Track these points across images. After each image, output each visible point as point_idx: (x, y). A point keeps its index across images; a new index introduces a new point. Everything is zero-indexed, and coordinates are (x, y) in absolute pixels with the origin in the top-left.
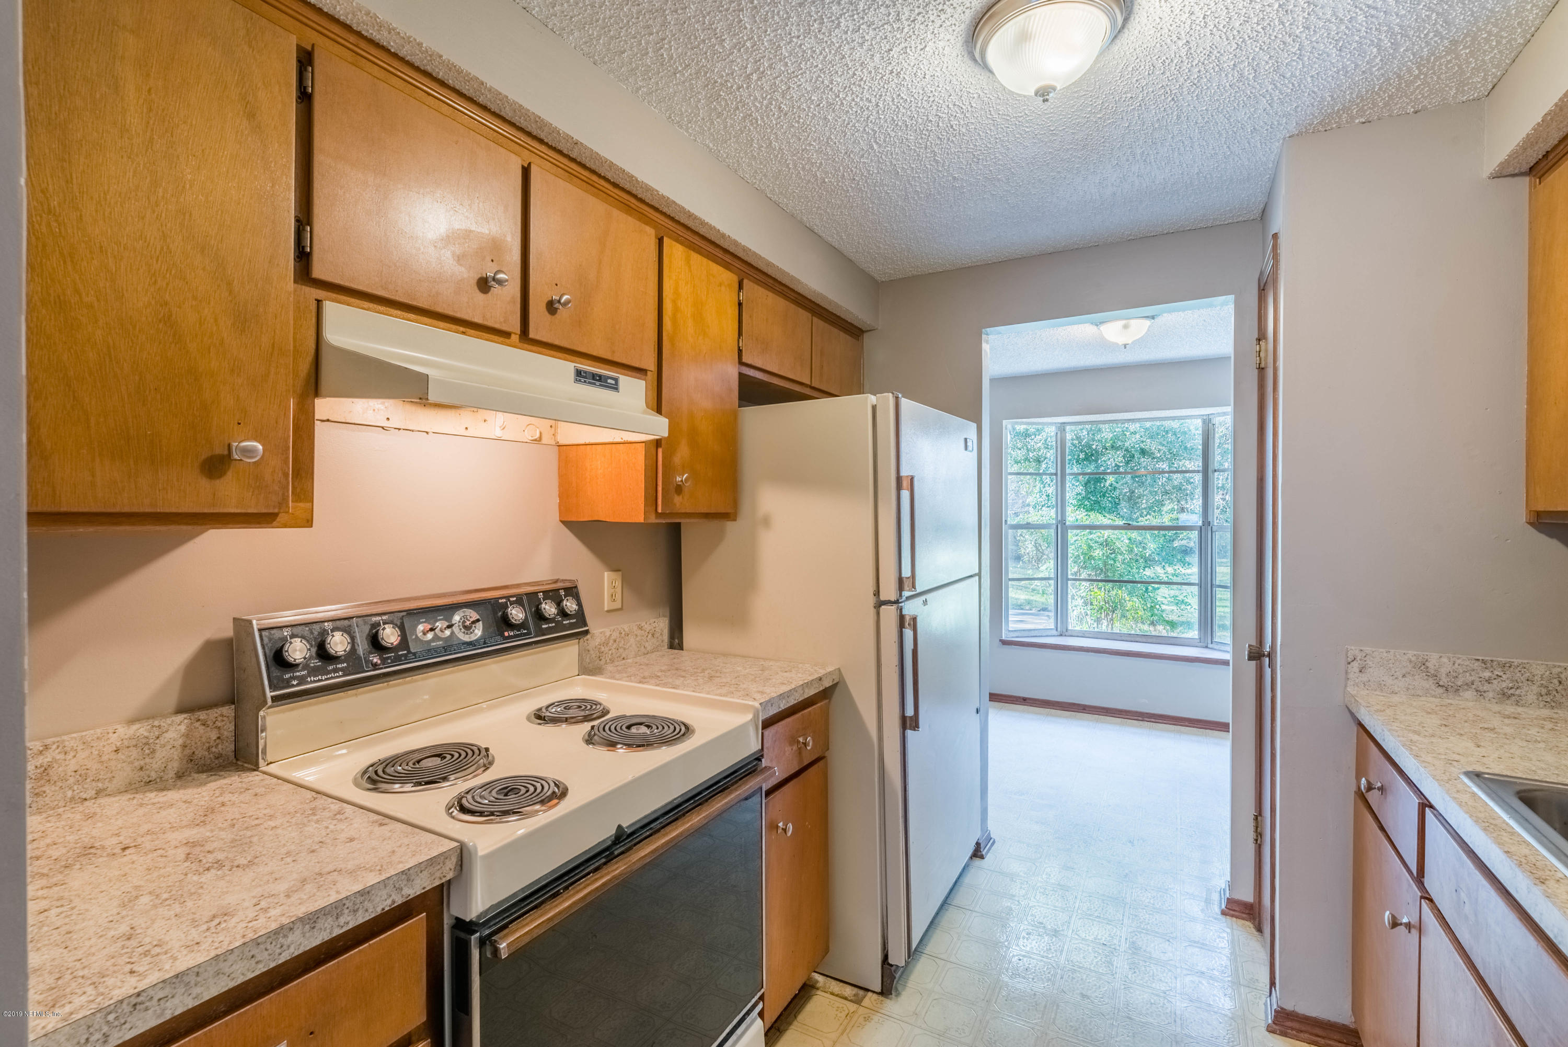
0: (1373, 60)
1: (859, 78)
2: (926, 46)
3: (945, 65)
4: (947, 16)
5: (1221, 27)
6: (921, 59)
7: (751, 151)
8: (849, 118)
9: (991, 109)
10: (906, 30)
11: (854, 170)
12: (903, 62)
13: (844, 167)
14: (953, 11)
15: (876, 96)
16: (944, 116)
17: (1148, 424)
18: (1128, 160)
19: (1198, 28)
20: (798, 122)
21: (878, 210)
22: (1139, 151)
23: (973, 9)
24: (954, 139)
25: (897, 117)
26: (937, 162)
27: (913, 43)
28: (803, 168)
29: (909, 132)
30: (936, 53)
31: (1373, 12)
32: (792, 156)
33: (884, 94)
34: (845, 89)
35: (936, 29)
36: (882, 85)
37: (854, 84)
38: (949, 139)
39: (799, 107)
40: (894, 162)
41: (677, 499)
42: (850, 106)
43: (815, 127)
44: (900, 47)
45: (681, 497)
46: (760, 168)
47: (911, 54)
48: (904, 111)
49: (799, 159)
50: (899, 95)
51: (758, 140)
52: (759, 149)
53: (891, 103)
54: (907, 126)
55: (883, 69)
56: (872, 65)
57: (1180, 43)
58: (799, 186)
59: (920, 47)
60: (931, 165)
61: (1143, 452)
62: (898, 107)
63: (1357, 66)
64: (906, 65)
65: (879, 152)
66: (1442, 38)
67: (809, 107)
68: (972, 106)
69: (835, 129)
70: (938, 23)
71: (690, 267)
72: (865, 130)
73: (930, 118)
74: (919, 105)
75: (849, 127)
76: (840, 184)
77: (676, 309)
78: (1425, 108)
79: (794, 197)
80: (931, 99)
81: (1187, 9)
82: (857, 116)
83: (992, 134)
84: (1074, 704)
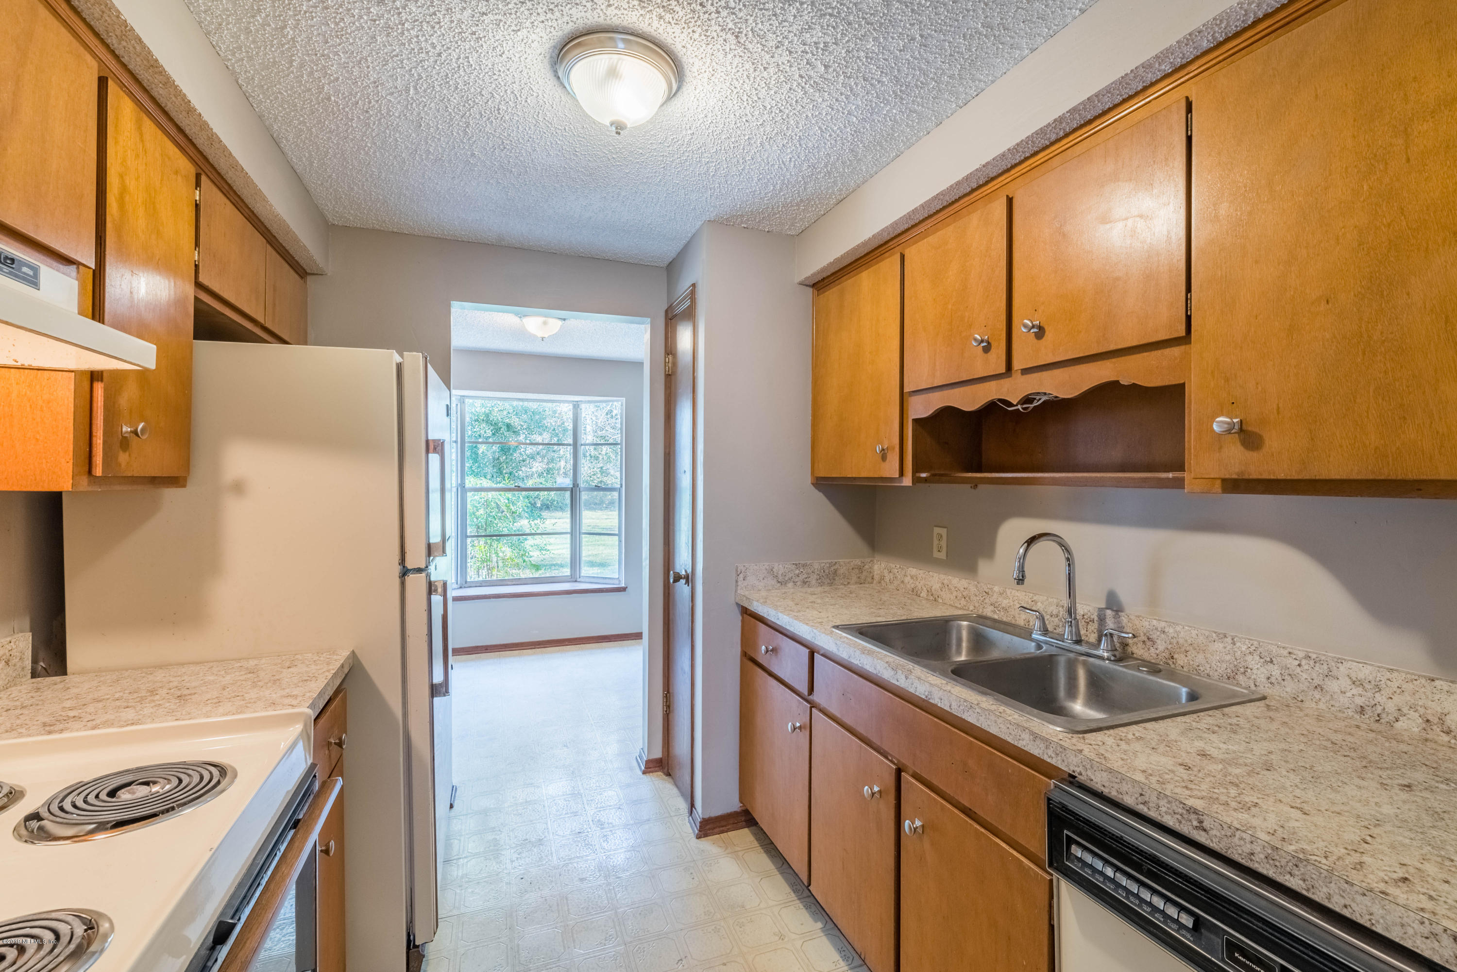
0: (768, 193)
1: (436, 20)
2: (519, 30)
3: (525, 56)
4: (552, 17)
5: (715, 134)
6: (508, 38)
7: (249, 23)
8: (401, 51)
9: (541, 112)
10: (510, 6)
11: (373, 103)
12: (490, 31)
13: (363, 95)
14: (559, 16)
15: (443, 46)
16: (498, 96)
17: (515, 403)
18: (613, 197)
19: (704, 127)
20: (337, 24)
21: (375, 152)
22: (623, 194)
23: (577, 25)
24: (494, 121)
25: (452, 76)
26: (465, 133)
27: (510, 20)
28: (311, 74)
29: (455, 95)
30: (525, 41)
31: (783, 166)
32: (303, 55)
33: (453, 48)
34: (415, 21)
35: (537, 22)
36: (456, 39)
37: (428, 22)
38: (489, 119)
39: (349, 10)
40: (422, 114)
41: (123, 458)
42: (410, 40)
43: (354, 39)
44: (497, 17)
45: (127, 454)
46: (249, 47)
47: (502, 28)
48: (463, 74)
49: (312, 61)
50: (468, 58)
51: (267, 16)
52: (263, 25)
53: (454, 60)
54: (457, 88)
55: (466, 25)
56: (459, 16)
57: (689, 132)
58: (291, 89)
59: (514, 28)
60: (458, 133)
61: (508, 426)
62: (459, 67)
63: (760, 193)
64: (491, 35)
65: (412, 98)
66: (799, 196)
67: (361, 17)
68: (526, 101)
69: (378, 54)
70: (542, 18)
71: (141, 135)
72: (410, 70)
73: (483, 93)
74: (481, 77)
75: (395, 59)
76: (347, 109)
77: (123, 190)
78: (772, 231)
79: (276, 98)
80: (495, 77)
81: (705, 112)
82: (411, 53)
83: (529, 132)
84: (477, 647)
